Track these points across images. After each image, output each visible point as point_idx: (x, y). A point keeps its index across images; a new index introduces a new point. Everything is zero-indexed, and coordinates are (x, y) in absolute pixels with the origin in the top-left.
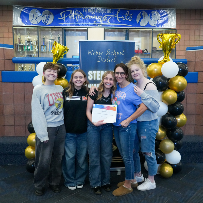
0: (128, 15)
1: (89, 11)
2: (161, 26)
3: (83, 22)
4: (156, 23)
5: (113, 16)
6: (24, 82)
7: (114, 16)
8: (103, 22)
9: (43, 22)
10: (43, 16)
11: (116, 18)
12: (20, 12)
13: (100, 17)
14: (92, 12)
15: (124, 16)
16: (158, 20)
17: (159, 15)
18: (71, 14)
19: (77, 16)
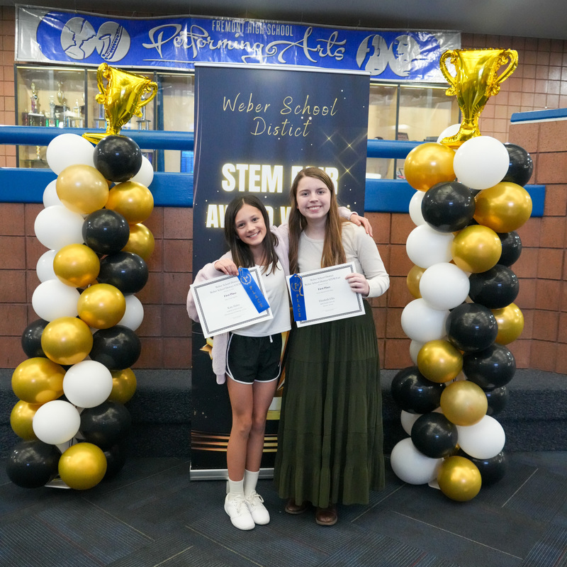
0: (333, 43)
1: (228, 29)
2: (421, 76)
3: (210, 59)
4: (409, 68)
5: (293, 44)
6: (25, 203)
7: (296, 44)
8: (266, 60)
9: (99, 53)
10: (100, 39)
11: (301, 50)
12: (37, 25)
13: (258, 46)
14: (236, 33)
15: (324, 45)
16: (413, 60)
17: (417, 48)
18: (178, 35)
19: (195, 41)
